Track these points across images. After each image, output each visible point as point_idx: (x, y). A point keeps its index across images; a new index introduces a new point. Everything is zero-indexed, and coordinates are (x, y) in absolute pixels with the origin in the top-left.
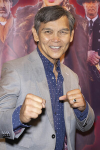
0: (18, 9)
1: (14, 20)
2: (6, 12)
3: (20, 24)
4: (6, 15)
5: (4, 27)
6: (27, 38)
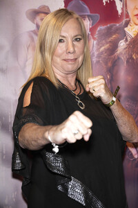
0: (98, 29)
3: (101, 47)
6: (110, 64)
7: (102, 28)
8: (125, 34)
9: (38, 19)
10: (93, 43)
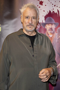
1: (56, 34)
2: (52, 30)
4: (52, 32)
5: (51, 38)
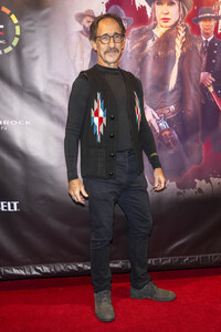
0: (132, 31)
3: (133, 45)
6: (140, 60)
7: (134, 29)
8: (153, 34)
9: (85, 21)
10: (127, 41)
